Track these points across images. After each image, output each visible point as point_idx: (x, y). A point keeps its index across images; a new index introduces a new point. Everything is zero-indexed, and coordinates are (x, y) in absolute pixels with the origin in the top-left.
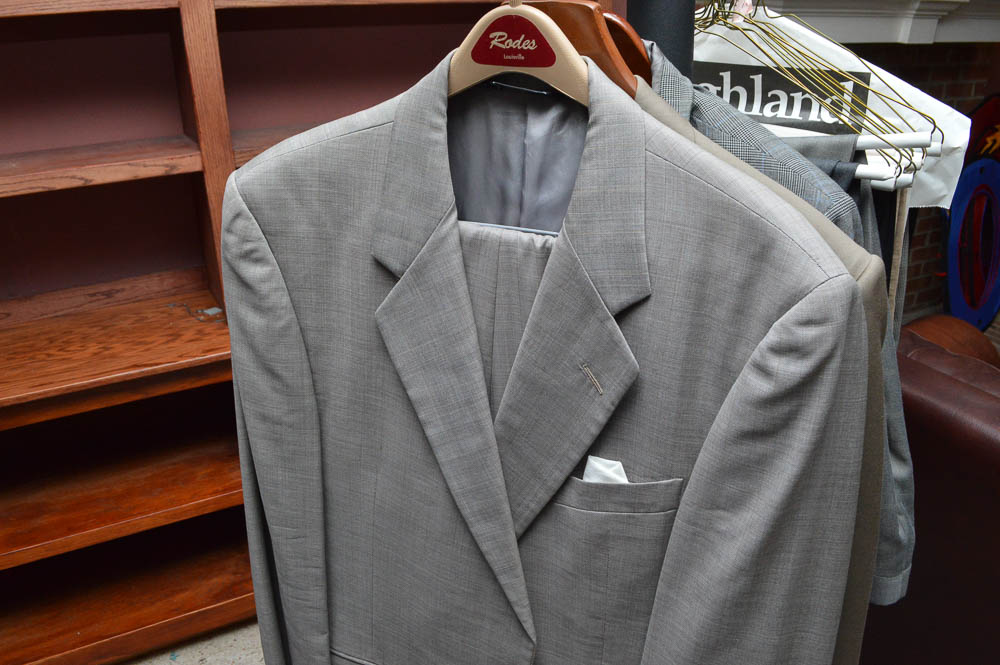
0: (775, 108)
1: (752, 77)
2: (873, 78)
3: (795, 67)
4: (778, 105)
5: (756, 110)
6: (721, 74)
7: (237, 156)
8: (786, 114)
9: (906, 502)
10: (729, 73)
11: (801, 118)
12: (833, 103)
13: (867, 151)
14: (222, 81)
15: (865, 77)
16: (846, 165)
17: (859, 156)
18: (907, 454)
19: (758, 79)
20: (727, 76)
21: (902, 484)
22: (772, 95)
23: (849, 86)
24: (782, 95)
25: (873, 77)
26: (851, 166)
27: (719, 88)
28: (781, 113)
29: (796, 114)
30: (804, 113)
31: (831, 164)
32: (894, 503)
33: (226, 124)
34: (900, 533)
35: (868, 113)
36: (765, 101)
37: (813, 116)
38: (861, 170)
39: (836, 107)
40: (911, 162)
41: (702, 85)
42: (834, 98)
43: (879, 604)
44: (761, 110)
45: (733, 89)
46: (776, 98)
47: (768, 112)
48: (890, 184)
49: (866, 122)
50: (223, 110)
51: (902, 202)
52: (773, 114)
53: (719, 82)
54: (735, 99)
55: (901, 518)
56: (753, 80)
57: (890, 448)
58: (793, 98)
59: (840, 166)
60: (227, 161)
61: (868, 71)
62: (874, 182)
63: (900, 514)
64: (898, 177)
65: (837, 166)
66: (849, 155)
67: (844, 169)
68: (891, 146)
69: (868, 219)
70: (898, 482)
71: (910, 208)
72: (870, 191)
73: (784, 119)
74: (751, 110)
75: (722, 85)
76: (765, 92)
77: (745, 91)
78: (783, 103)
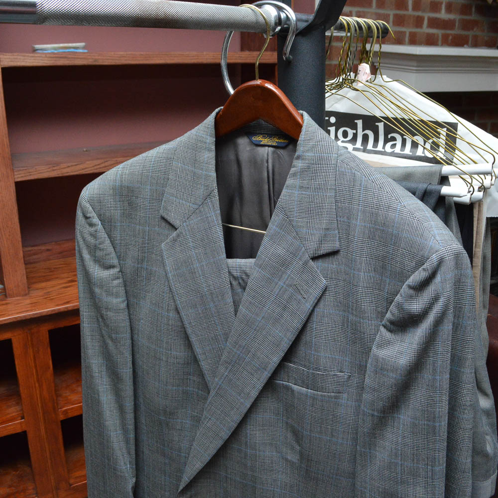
0: (394, 146)
1: (377, 124)
2: (460, 127)
3: (399, 117)
4: (395, 144)
5: (380, 147)
6: (356, 121)
7: (16, 173)
8: (401, 151)
9: (491, 425)
10: (361, 121)
12: (433, 142)
13: (449, 177)
14: (5, 119)
15: (454, 126)
16: (434, 187)
17: (444, 180)
18: (489, 391)
19: (381, 126)
20: (360, 123)
21: (487, 413)
22: (391, 137)
23: (443, 132)
24: (397, 136)
25: (459, 125)
26: (438, 187)
27: (355, 131)
28: (398, 149)
29: (408, 150)
30: (413, 150)
31: (422, 186)
32: (482, 426)
33: (7, 150)
34: (488, 449)
35: (457, 152)
36: (386, 141)
37: (420, 152)
38: (445, 190)
39: (435, 147)
40: (483, 185)
42: (434, 139)
44: (384, 147)
45: (364, 133)
46: (394, 139)
47: (388, 148)
48: (466, 199)
49: (455, 155)
50: (6, 140)
51: (480, 211)
52: (393, 150)
53: (354, 127)
54: (365, 138)
55: (488, 438)
56: (378, 126)
57: (478, 388)
58: (405, 139)
59: (430, 188)
60: (8, 177)
61: (457, 122)
62: (455, 199)
63: (487, 434)
64: (472, 194)
65: (428, 187)
66: (436, 179)
67: (432, 190)
68: (466, 174)
69: (452, 225)
70: (484, 411)
71: (487, 217)
72: (453, 205)
73: (400, 154)
74: (376, 147)
75: (356, 129)
76: (386, 135)
77: (372, 133)
78: (399, 143)
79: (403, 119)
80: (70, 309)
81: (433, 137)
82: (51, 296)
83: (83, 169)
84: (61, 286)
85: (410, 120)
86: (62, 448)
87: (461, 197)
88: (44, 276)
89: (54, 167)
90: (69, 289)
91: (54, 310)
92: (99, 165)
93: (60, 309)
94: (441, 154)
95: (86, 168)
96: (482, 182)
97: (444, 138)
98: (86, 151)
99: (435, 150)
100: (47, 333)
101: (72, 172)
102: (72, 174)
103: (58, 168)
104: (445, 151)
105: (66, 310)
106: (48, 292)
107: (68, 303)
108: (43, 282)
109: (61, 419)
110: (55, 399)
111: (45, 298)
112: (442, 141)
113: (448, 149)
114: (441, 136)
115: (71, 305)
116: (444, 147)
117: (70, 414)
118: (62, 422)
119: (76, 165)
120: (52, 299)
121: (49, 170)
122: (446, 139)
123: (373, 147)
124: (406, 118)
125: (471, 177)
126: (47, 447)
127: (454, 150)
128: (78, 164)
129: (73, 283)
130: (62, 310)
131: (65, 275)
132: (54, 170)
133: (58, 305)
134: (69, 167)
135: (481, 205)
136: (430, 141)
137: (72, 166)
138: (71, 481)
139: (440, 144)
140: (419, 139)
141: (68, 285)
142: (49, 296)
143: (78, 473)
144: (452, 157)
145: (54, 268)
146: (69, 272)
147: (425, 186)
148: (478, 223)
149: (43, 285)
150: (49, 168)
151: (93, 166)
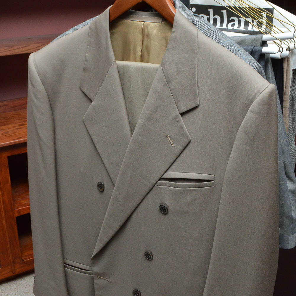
0: (233, 25)
1: (222, 11)
3: (237, 6)
5: (224, 26)
6: (208, 10)
8: (238, 28)
9: (295, 201)
10: (212, 9)
11: (244, 29)
12: (258, 22)
13: (267, 41)
16: (258, 48)
17: (264, 43)
18: (294, 178)
19: (225, 12)
21: (293, 192)
22: (231, 19)
23: (264, 15)
24: (236, 19)
25: (274, 10)
26: (260, 48)
27: (208, 17)
28: (236, 27)
29: (242, 27)
30: (245, 27)
31: (250, 48)
32: (289, 200)
34: (293, 215)
35: (273, 28)
36: (228, 22)
37: (250, 28)
38: (264, 50)
39: (260, 24)
40: (289, 47)
41: (200, 15)
43: (285, 248)
44: (227, 26)
45: (214, 17)
46: (233, 20)
47: (230, 27)
48: (278, 55)
49: (272, 30)
51: (288, 65)
52: (233, 28)
53: (208, 14)
54: (215, 21)
55: (293, 208)
56: (223, 12)
57: (286, 176)
59: (255, 48)
61: (272, 8)
62: (271, 55)
63: (292, 206)
64: (281, 53)
65: (254, 48)
66: (259, 43)
67: (257, 50)
68: (277, 39)
69: (269, 72)
70: (291, 191)
71: (293, 69)
72: (270, 59)
73: (237, 30)
74: (222, 26)
75: (209, 15)
76: (228, 18)
77: (219, 17)
78: (236, 23)
79: (239, 7)
80: (22, 142)
81: (258, 19)
82: (9, 134)
83: (29, 50)
84: (15, 128)
85: (243, 7)
86: (17, 236)
87: (274, 54)
88: (3, 122)
89: (10, 48)
90: (21, 129)
91: (11, 143)
92: (39, 47)
93: (15, 142)
94: (263, 29)
95: (31, 49)
96: (288, 45)
97: (265, 19)
98: (30, 38)
99: (260, 26)
100: (7, 158)
101: (22, 52)
102: (22, 53)
103: (12, 49)
104: (266, 27)
105: (19, 143)
106: (7, 132)
107: (20, 138)
108: (3, 125)
109: (16, 216)
110: (12, 202)
111: (6, 135)
112: (264, 21)
113: (268, 26)
114: (263, 18)
115: (23, 139)
116: (265, 25)
117: (22, 213)
118: (17, 218)
119: (24, 47)
120: (10, 136)
121: (6, 50)
122: (266, 20)
123: (220, 26)
124: (241, 7)
125: (281, 41)
126: (7, 234)
127: (272, 26)
128: (26, 46)
129: (23, 126)
130: (17, 143)
131: (17, 121)
132: (10, 51)
133: (14, 140)
134: (19, 48)
135: (289, 61)
136: (257, 21)
137: (21, 48)
138: (23, 258)
139: (263, 23)
140: (249, 20)
141: (19, 127)
142: (7, 134)
143: (27, 253)
144: (270, 31)
145: (9, 117)
146: (20, 119)
147: (252, 47)
148: (287, 73)
149: (3, 127)
150: (7, 49)
151: (35, 48)
